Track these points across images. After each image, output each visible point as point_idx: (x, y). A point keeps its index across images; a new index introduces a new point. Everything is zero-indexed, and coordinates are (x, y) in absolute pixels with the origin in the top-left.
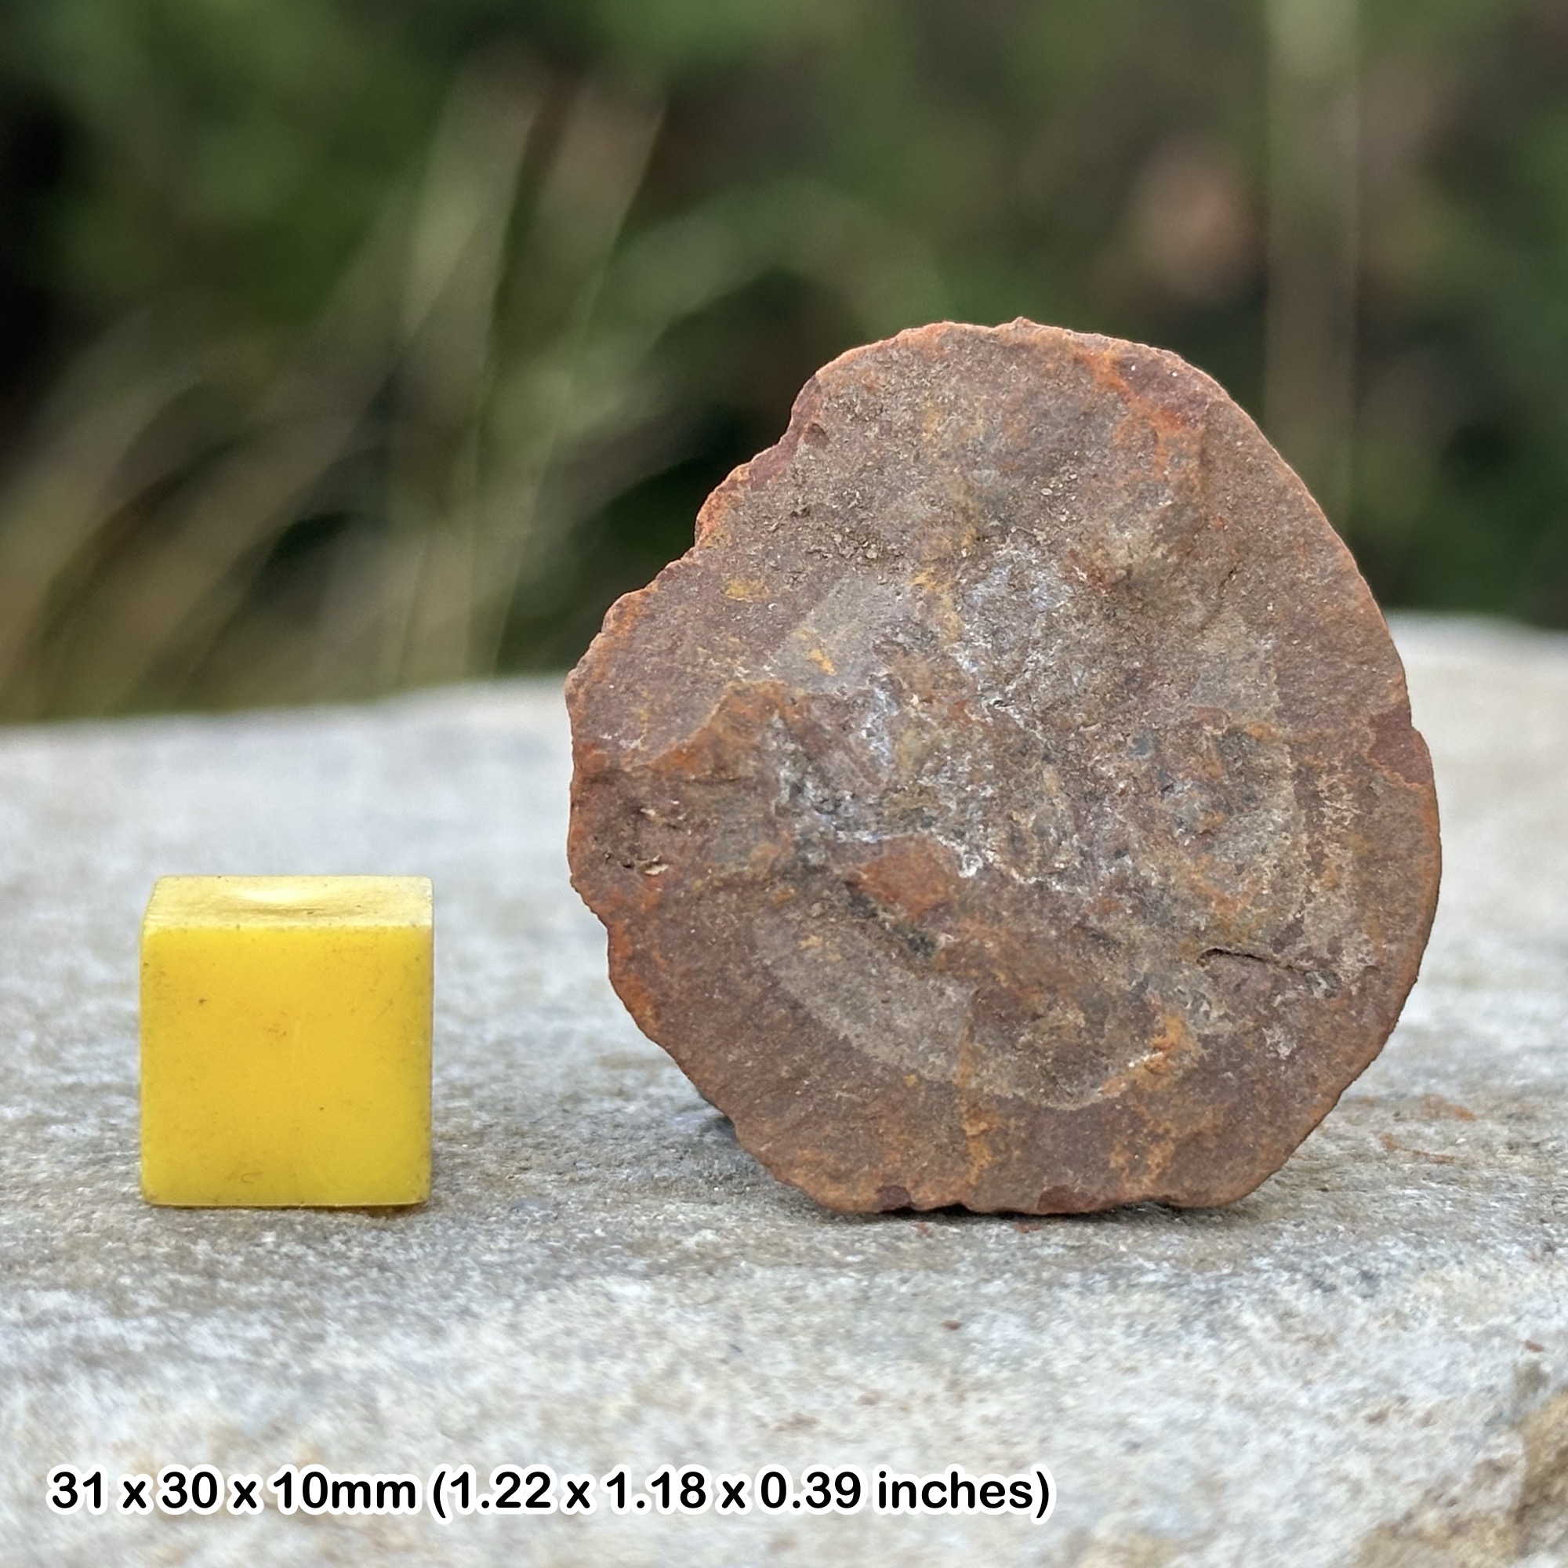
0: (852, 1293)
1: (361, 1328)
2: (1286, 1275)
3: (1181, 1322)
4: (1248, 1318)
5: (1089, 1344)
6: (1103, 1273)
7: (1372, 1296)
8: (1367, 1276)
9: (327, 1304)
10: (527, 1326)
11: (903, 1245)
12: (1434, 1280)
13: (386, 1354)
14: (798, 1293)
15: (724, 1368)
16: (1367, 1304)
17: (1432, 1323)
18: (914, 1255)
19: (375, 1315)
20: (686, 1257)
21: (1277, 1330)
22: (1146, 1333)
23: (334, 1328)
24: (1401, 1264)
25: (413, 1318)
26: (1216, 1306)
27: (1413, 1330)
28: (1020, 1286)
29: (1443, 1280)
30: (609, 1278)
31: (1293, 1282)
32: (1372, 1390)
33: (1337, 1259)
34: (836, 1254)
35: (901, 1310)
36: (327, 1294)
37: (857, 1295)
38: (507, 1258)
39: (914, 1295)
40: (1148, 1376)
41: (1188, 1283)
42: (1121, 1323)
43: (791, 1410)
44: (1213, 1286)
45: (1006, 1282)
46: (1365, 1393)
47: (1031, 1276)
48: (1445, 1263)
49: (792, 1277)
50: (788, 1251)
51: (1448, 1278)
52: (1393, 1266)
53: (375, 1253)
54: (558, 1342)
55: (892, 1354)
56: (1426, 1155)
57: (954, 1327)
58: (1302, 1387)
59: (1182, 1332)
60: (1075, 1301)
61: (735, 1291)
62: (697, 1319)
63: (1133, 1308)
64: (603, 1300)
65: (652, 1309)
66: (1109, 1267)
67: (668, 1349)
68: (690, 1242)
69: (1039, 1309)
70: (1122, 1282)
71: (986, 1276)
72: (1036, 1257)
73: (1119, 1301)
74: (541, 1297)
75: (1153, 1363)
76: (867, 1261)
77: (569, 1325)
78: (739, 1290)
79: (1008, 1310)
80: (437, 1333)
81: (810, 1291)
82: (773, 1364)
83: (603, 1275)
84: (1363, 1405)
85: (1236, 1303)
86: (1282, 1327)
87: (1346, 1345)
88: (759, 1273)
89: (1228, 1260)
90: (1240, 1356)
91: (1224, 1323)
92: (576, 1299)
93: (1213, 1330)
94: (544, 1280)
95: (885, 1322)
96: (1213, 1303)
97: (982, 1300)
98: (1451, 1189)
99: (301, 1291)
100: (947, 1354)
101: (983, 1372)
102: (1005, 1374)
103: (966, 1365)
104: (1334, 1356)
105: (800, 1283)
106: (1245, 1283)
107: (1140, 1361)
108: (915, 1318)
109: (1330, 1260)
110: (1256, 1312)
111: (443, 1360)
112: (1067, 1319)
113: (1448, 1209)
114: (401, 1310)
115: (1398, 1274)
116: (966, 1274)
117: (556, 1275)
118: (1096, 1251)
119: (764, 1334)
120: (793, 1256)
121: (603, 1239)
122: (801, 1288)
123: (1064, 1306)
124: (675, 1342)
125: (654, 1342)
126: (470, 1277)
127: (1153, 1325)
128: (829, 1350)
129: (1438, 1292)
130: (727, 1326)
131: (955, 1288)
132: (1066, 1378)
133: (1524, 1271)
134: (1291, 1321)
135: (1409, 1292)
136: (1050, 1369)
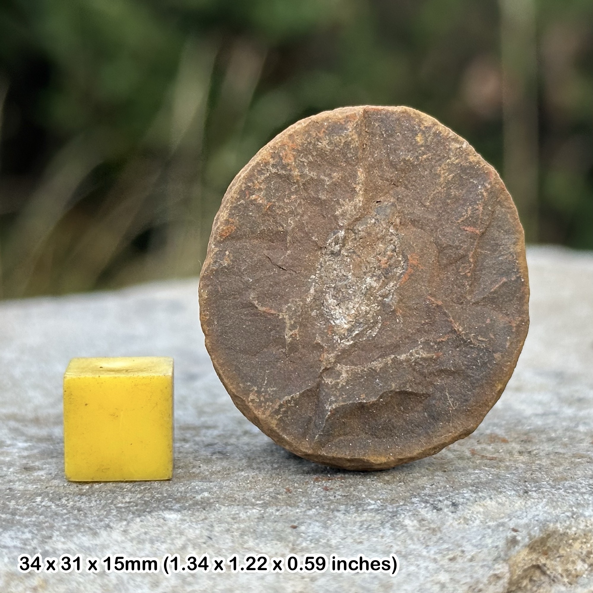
0: (258, 515)
1: (67, 534)
2: (423, 505)
3: (381, 524)
4: (407, 522)
5: (345, 533)
6: (354, 505)
7: (455, 512)
8: (454, 505)
9: (56, 525)
10: (130, 531)
11: (279, 496)
12: (480, 505)
13: (75, 543)
14: (237, 516)
15: (205, 546)
16: (453, 515)
17: (477, 522)
18: (282, 501)
19: (73, 528)
20: (196, 503)
21: (418, 526)
22: (367, 528)
23: (56, 533)
24: (468, 499)
25: (87, 529)
26: (395, 517)
27: (471, 525)
28: (321, 511)
29: (484, 505)
30: (165, 512)
31: (426, 507)
32: (451, 548)
33: (444, 498)
34: (253, 500)
35: (275, 522)
36: (56, 520)
37: (259, 516)
38: (127, 505)
39: (282, 516)
40: (366, 544)
41: (386, 509)
42: (358, 524)
44: (395, 510)
45: (317, 510)
46: (448, 549)
47: (326, 507)
48: (485, 498)
49: (235, 510)
50: (235, 500)
51: (486, 505)
52: (465, 500)
53: (78, 504)
54: (141, 537)
55: (269, 538)
56: (486, 457)
57: (294, 527)
58: (425, 548)
59: (381, 528)
60: (342, 516)
61: (213, 516)
62: (196, 527)
63: (364, 519)
64: (162, 521)
65: (180, 524)
66: (357, 503)
67: (184, 538)
68: (198, 497)
69: (328, 520)
70: (360, 509)
71: (310, 508)
72: (330, 500)
73: (359, 516)
74: (138, 520)
75: (368, 540)
76: (265, 503)
77: (146, 530)
78: (214, 515)
79: (317, 521)
80: (95, 534)
81: (241, 515)
82: (224, 544)
83: (163, 510)
84: (448, 554)
85: (403, 516)
86: (420, 525)
87: (444, 531)
88: (223, 508)
89: (403, 499)
90: (402, 537)
91: (398, 524)
92: (150, 520)
93: (393, 526)
94: (139, 514)
95: (268, 526)
96: (394, 516)
97: (307, 517)
98: (493, 470)
99: (46, 520)
100: (291, 538)
101: (304, 544)
102: (313, 545)
103: (298, 542)
104: (439, 535)
105: (238, 512)
106: (408, 508)
107: (363, 539)
108: (280, 524)
109: (441, 498)
110: (410, 520)
111: (96, 545)
112: (338, 524)
113: (490, 478)
114: (83, 526)
115: (466, 503)
116: (302, 507)
117: (145, 511)
118: (353, 497)
119: (221, 532)
120: (237, 502)
121: (165, 497)
122: (237, 514)
123: (337, 518)
124: (187, 536)
125: (178, 536)
126: (112, 513)
127: (370, 525)
128: (246, 537)
129: (481, 510)
130: (207, 529)
131: (297, 513)
132: (336, 546)
133: (515, 501)
134: (424, 522)
135: (470, 510)
136: (330, 543)
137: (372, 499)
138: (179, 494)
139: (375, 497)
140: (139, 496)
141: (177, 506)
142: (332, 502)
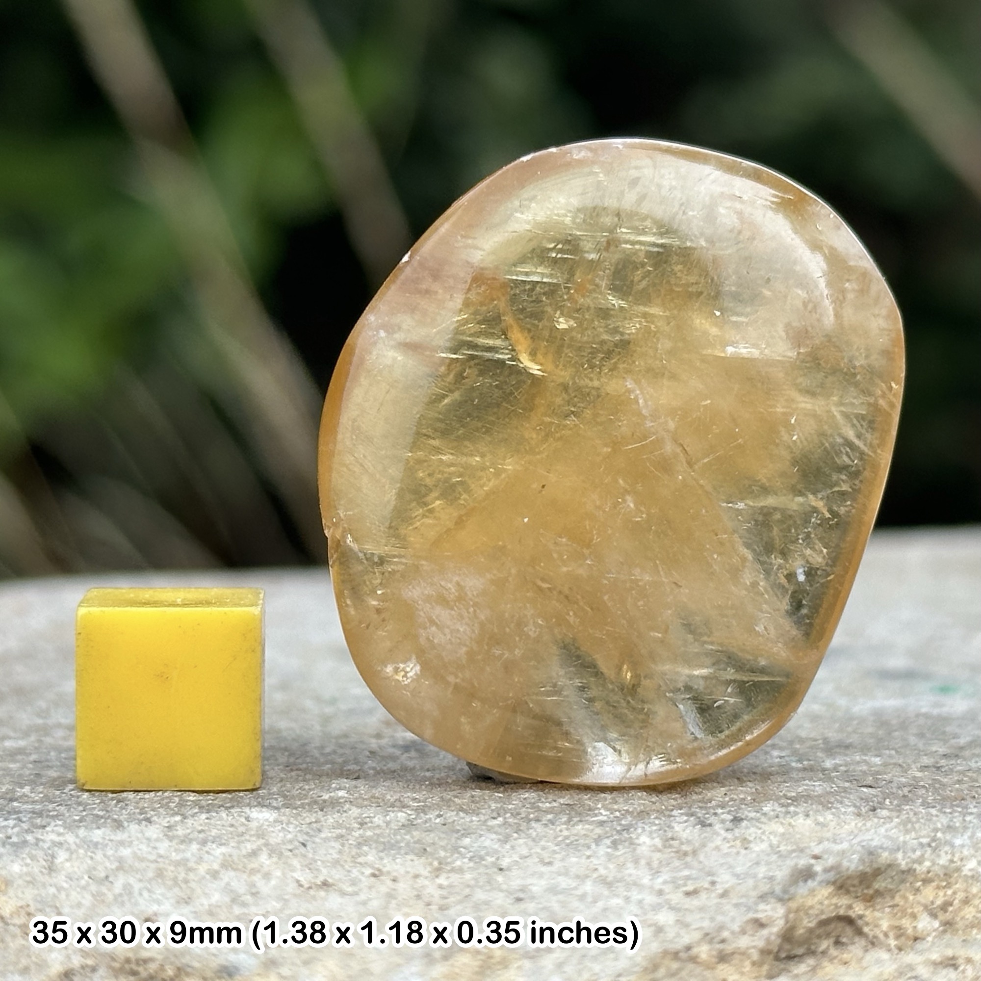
0: (403, 821)
2: (685, 818)
4: (643, 839)
5: (531, 850)
7: (732, 830)
8: (736, 820)
10: (179, 828)
12: (782, 824)
14: (368, 820)
15: (289, 854)
16: (726, 834)
17: (764, 846)
21: (659, 846)
22: (569, 844)
23: (57, 823)
24: (765, 814)
26: (625, 832)
27: (751, 849)
28: (511, 820)
31: (687, 822)
32: (694, 876)
33: (726, 810)
35: (428, 831)
37: (406, 823)
43: (321, 878)
45: (505, 818)
46: (688, 878)
47: (523, 816)
48: (797, 815)
49: (370, 812)
51: (793, 823)
52: (759, 815)
54: (191, 836)
58: (651, 875)
59: (593, 844)
60: (540, 828)
61: (331, 819)
62: (293, 831)
63: (572, 832)
64: (242, 820)
65: (269, 825)
67: (262, 841)
69: (514, 833)
70: (576, 820)
73: (567, 829)
74: (203, 816)
77: (206, 829)
78: (334, 818)
79: (496, 833)
83: (252, 807)
84: (685, 885)
85: (640, 831)
86: (665, 847)
87: (699, 855)
88: (353, 810)
90: (622, 858)
91: (625, 841)
92: (224, 817)
93: (615, 844)
94: (211, 809)
95: (412, 836)
97: (483, 827)
100: (442, 854)
101: (458, 863)
102: (471, 865)
104: (688, 860)
105: (372, 815)
107: (555, 859)
110: (650, 836)
112: (528, 838)
115: (758, 819)
116: (484, 815)
117: (222, 806)
119: (328, 839)
123: (531, 831)
124: (267, 840)
125: (254, 839)
128: (366, 848)
129: (781, 830)
130: (307, 834)
131: (471, 821)
133: (848, 821)
134: (672, 842)
135: (760, 829)
136: (500, 862)
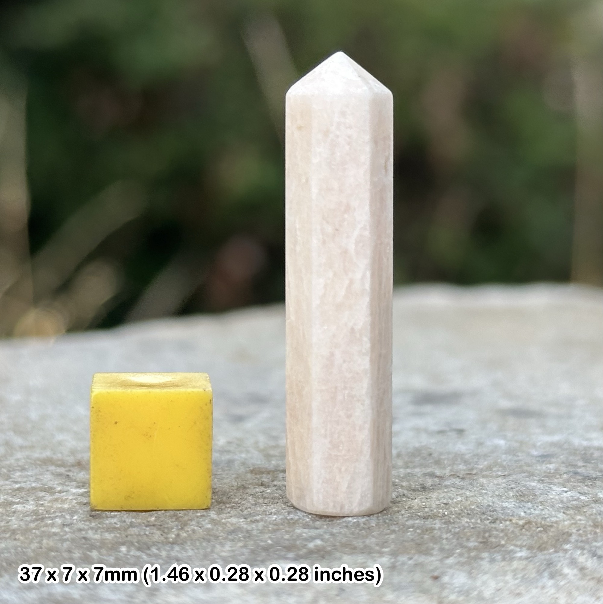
3: (537, 573)
6: (497, 553)
18: (412, 548)
20: (311, 551)
34: (378, 548)
39: (416, 565)
40: (527, 597)
41: (537, 556)
42: (510, 574)
44: (548, 557)
50: (356, 547)
55: (411, 590)
57: (436, 578)
66: (500, 550)
71: (446, 556)
72: (466, 547)
75: (528, 591)
76: (392, 551)
82: (359, 596)
89: (551, 546)
96: (550, 564)
103: (444, 594)
106: (562, 555)
108: (417, 574)
109: (597, 544)
118: (492, 544)
120: (358, 549)
121: (272, 545)
127: (525, 574)
132: (490, 599)
137: (516, 546)
138: (287, 542)
139: (519, 543)
140: (240, 544)
141: (291, 555)
142: (470, 550)
